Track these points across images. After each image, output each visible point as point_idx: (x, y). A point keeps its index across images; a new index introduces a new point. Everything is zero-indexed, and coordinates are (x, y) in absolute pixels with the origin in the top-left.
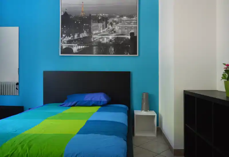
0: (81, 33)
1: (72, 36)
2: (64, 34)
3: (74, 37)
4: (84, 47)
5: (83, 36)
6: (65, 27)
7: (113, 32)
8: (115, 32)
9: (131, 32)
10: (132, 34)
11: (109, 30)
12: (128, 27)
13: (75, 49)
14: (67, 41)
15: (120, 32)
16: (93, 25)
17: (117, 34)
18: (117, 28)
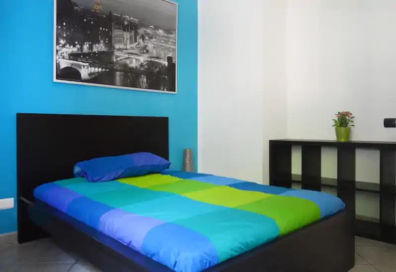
0: (95, 44)
1: (78, 46)
2: (63, 38)
3: (81, 48)
4: (100, 70)
5: (99, 50)
6: (64, 24)
7: (145, 51)
8: (147, 51)
9: (168, 56)
10: (170, 59)
11: (140, 46)
12: (165, 48)
13: (85, 72)
14: (69, 55)
15: (154, 53)
16: (116, 33)
17: (151, 56)
18: (150, 46)
